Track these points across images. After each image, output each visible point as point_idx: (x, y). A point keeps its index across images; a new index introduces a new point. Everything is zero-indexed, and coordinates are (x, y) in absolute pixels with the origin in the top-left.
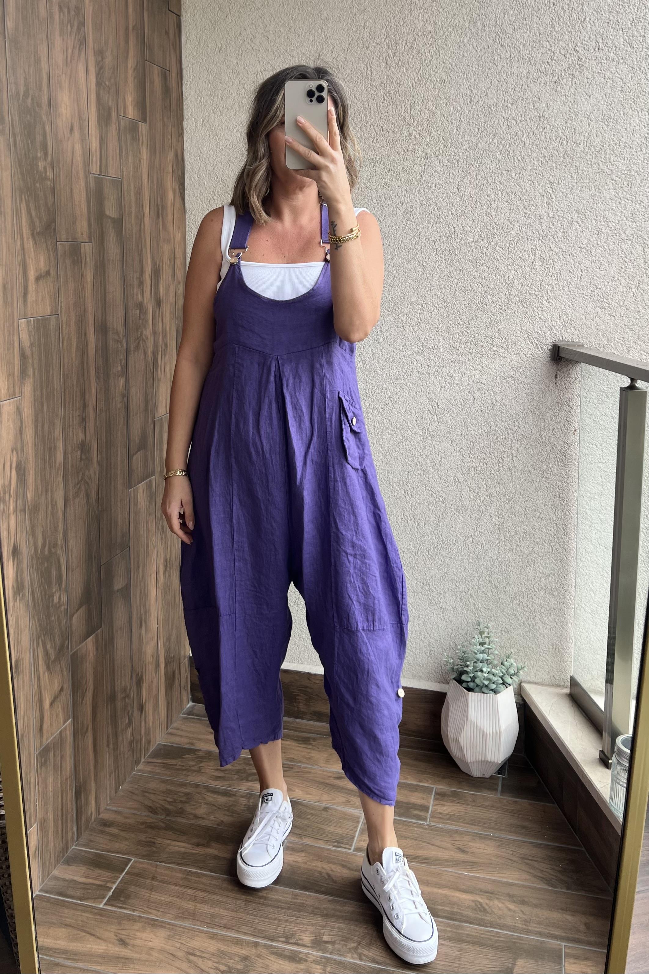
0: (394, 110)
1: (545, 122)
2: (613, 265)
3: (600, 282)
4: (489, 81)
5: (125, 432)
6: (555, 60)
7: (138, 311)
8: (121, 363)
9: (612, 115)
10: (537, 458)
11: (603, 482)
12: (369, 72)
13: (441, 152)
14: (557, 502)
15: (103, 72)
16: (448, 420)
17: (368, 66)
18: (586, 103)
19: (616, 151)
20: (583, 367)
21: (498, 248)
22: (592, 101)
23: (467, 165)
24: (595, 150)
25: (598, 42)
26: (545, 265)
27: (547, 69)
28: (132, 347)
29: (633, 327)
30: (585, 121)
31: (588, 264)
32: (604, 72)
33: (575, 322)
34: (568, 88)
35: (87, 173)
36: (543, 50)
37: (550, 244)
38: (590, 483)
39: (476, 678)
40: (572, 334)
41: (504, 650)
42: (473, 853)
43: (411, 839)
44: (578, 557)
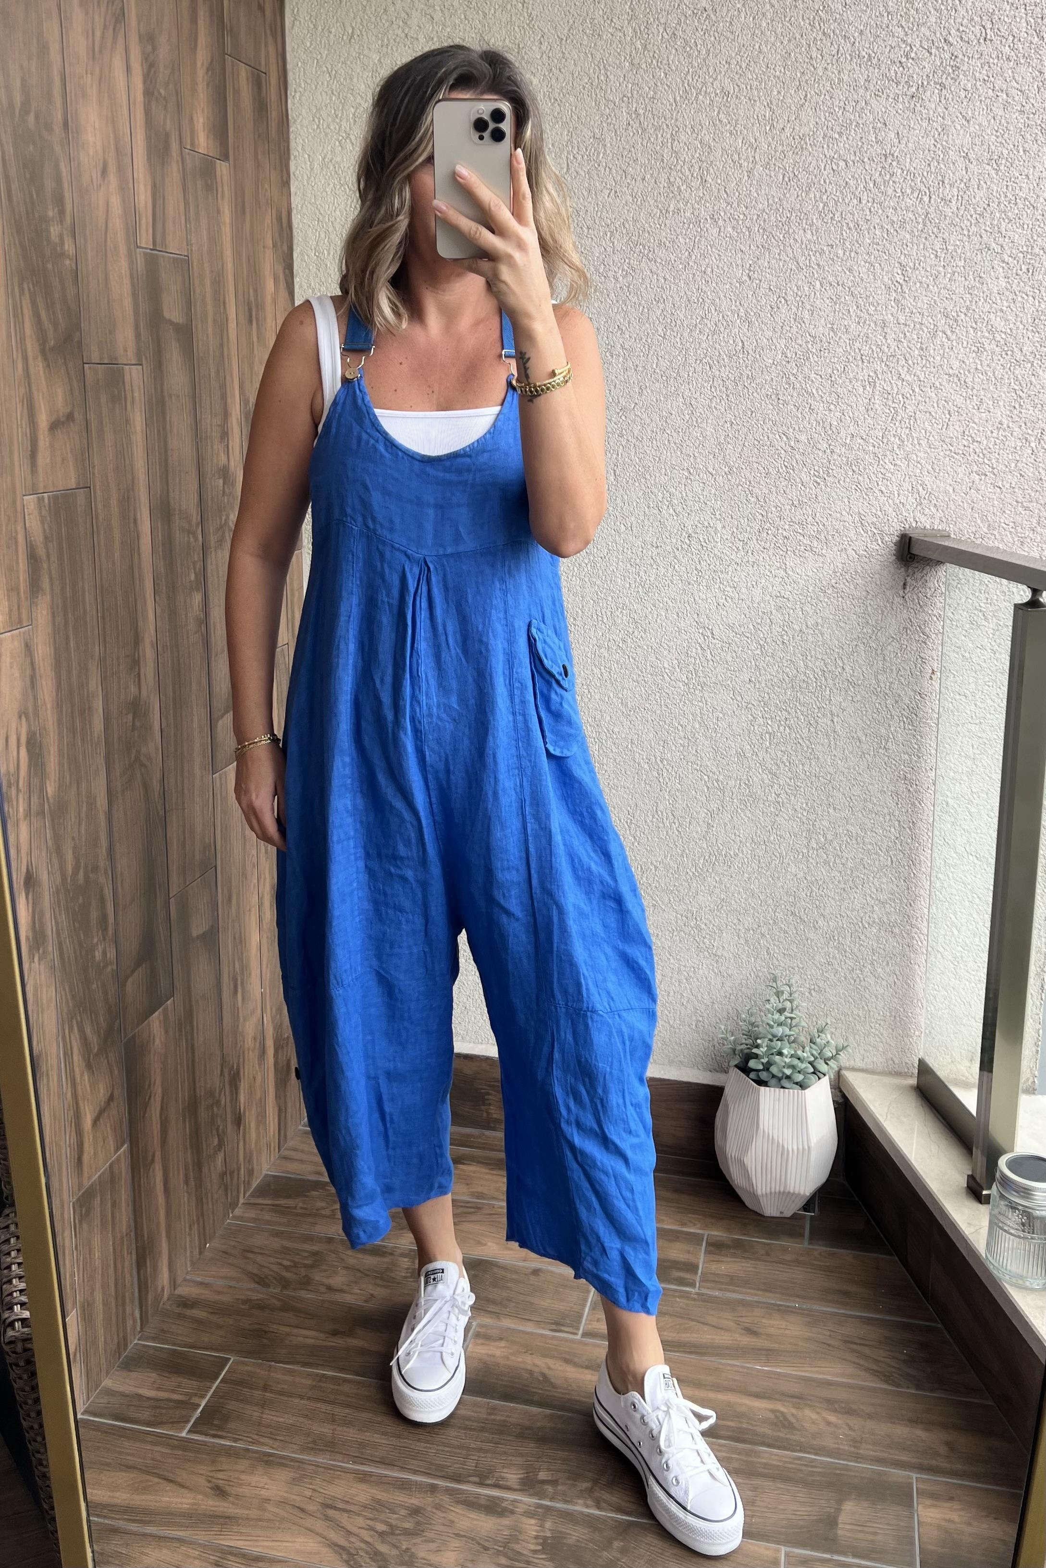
0: (645, 143)
1: (894, 164)
2: (1001, 403)
3: (979, 431)
4: (802, 94)
5: (204, 681)
6: (913, 59)
7: (221, 481)
8: (195, 569)
9: (1005, 152)
10: (870, 717)
11: (976, 755)
12: (602, 78)
13: (722, 214)
14: (901, 786)
15: (155, 73)
16: (729, 657)
17: (602, 67)
18: (962, 132)
19: (1010, 214)
20: (949, 572)
21: (813, 376)
22: (972, 129)
23: (765, 237)
24: (975, 211)
25: (984, 27)
26: (890, 403)
27: (899, 75)
28: (213, 540)
29: (1030, 505)
30: (961, 163)
31: (960, 401)
32: (993, 80)
33: (937, 498)
34: (933, 106)
35: (132, 246)
36: (892, 42)
37: (900, 369)
38: (956, 756)
39: (771, 1065)
40: (933, 517)
41: (815, 1020)
42: (769, 1336)
43: (671, 1315)
44: (934, 874)
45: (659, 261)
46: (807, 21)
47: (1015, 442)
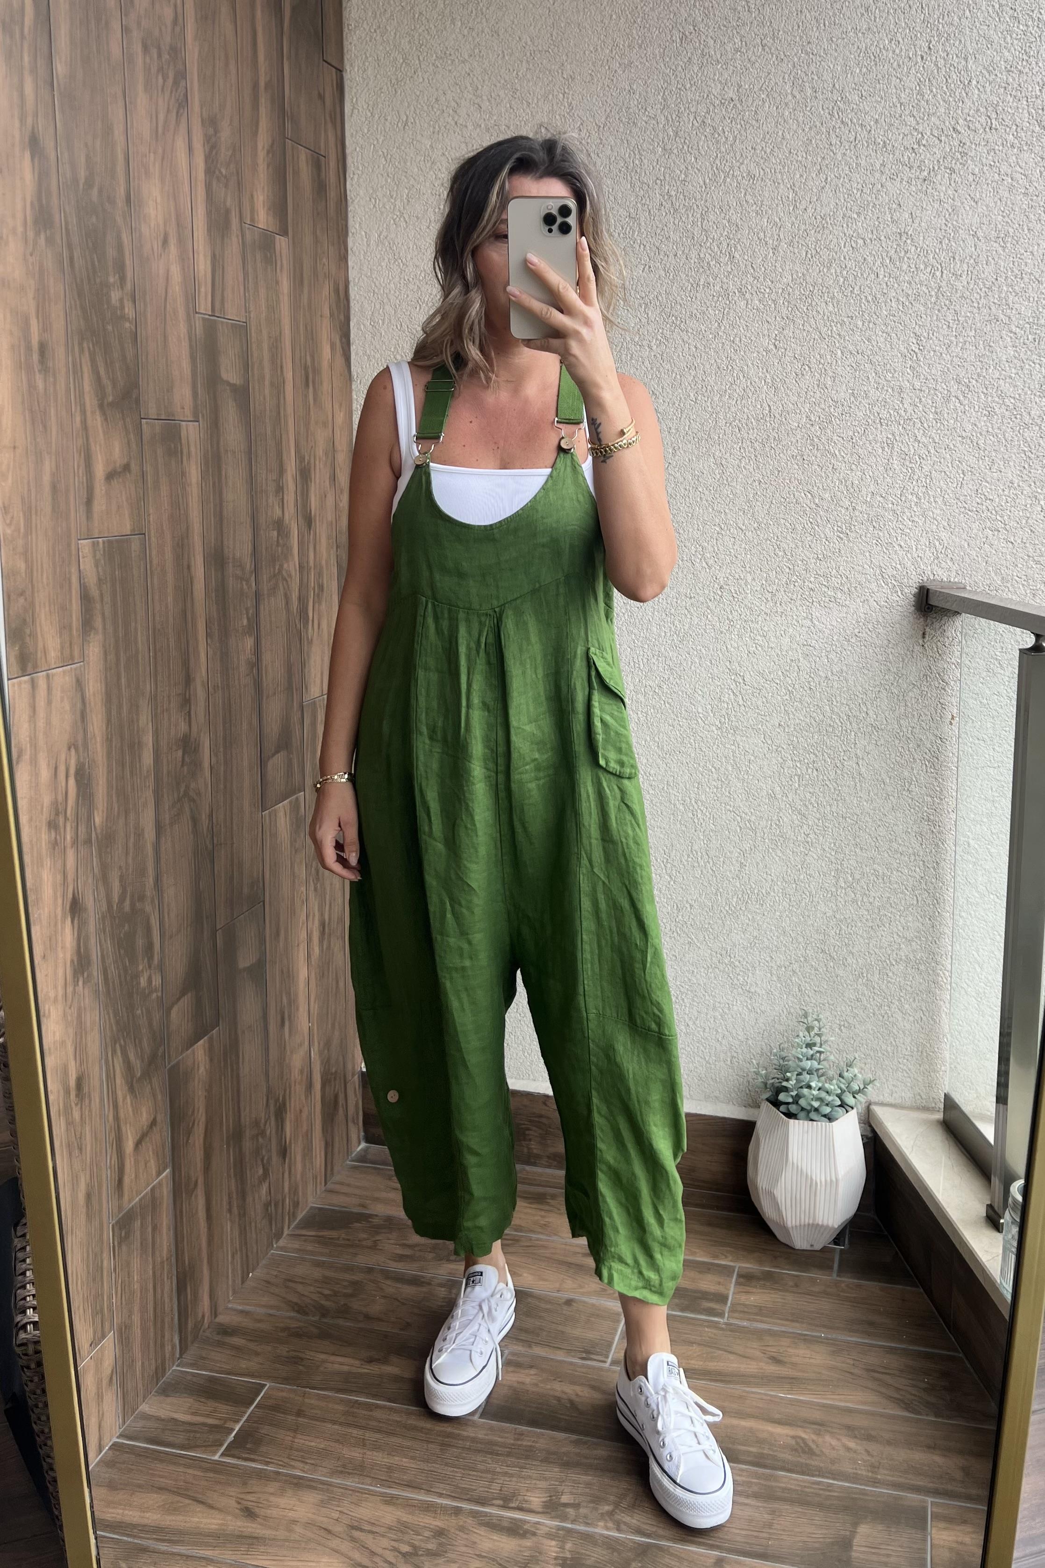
0: (676, 222)
1: (909, 241)
2: (1011, 464)
3: (991, 489)
4: (822, 177)
5: (255, 722)
6: (924, 146)
7: (275, 533)
8: (248, 614)
9: (1011, 230)
10: (894, 761)
11: (993, 797)
12: (637, 162)
13: (750, 288)
14: (926, 827)
15: (216, 154)
16: (760, 703)
17: (636, 152)
18: (970, 213)
19: (1016, 288)
20: (966, 620)
21: (835, 438)
22: (980, 210)
23: (791, 309)
24: (984, 285)
25: (989, 117)
26: (908, 463)
27: (912, 160)
28: (265, 588)
29: (1040, 559)
30: (970, 241)
31: (972, 461)
32: (1000, 165)
33: (953, 552)
34: (944, 189)
35: (192, 312)
36: (905, 130)
37: (916, 431)
38: (976, 799)
39: (801, 1098)
40: (949, 570)
41: (845, 1055)
42: (794, 1365)
43: (699, 1344)
44: (956, 912)
45: (691, 331)
46: (827, 111)
47: (1026, 500)
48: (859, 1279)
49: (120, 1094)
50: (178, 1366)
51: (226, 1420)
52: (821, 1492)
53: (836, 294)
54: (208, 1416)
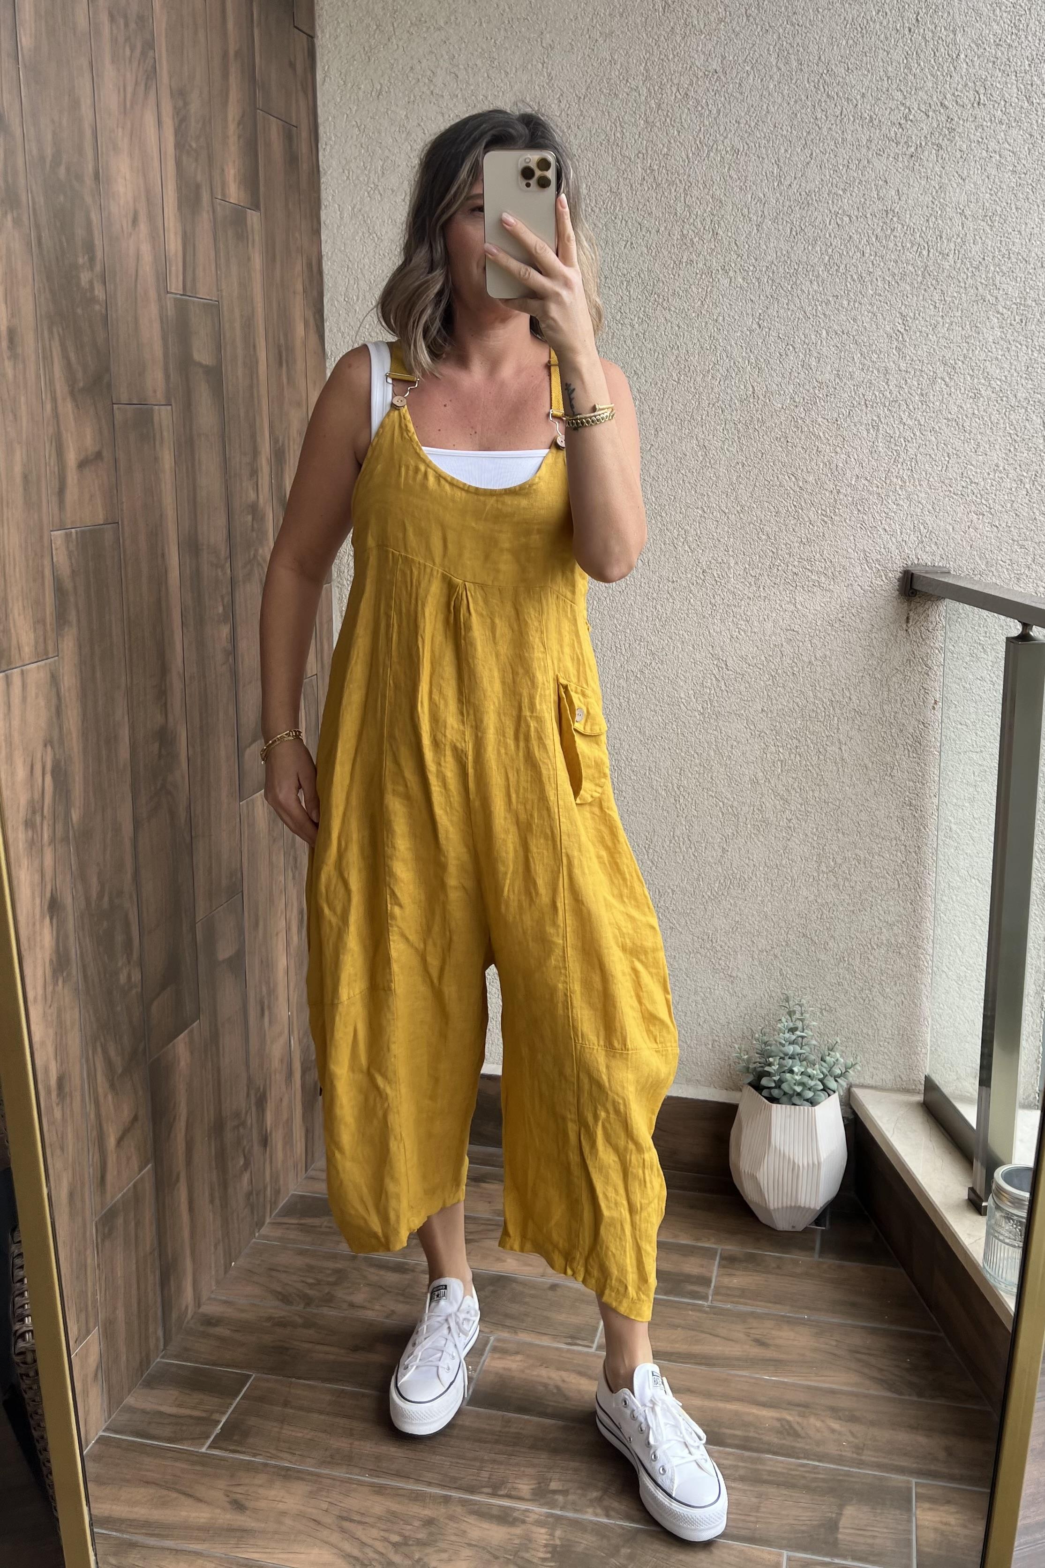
0: (659, 197)
1: (895, 219)
2: (997, 447)
3: (976, 473)
4: (807, 152)
5: (232, 711)
6: (911, 121)
7: (250, 517)
8: (223, 601)
9: (998, 208)
10: (876, 746)
11: (976, 781)
12: (618, 135)
13: (733, 265)
14: (907, 812)
15: (186, 126)
16: (742, 688)
17: (618, 125)
18: (958, 190)
19: (1003, 268)
20: (948, 607)
21: (820, 420)
22: (967, 187)
23: (774, 287)
24: (971, 265)
25: (977, 92)
26: (893, 446)
27: (899, 135)
28: (240, 574)
29: (1025, 543)
30: (957, 220)
31: (958, 444)
32: (986, 141)
33: (939, 536)
34: (931, 165)
35: (162, 291)
36: (893, 105)
37: (901, 413)
38: (958, 783)
39: (783, 1082)
40: (933, 554)
41: (826, 1038)
42: (778, 1347)
43: (683, 1328)
44: (939, 896)
45: (673, 309)
46: (812, 84)
47: (1011, 483)
48: (841, 1259)
49: (100, 1090)
50: (162, 1357)
51: (212, 1412)
52: (807, 1475)
53: (821, 272)
54: (194, 1408)
